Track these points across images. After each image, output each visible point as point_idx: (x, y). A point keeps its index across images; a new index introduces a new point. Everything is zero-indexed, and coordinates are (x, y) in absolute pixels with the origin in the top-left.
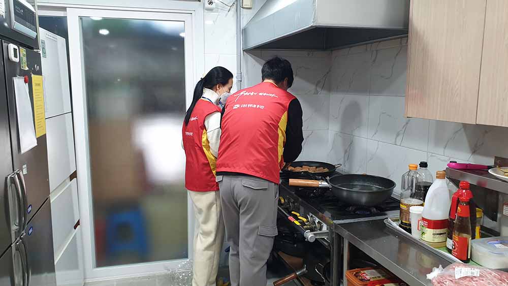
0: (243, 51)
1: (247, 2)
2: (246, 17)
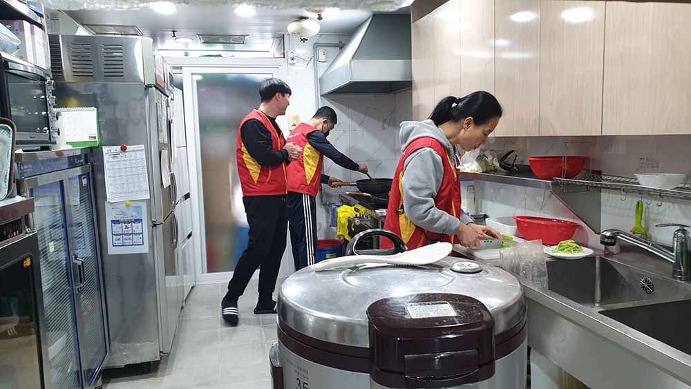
0: (321, 96)
1: (322, 57)
2: (322, 68)
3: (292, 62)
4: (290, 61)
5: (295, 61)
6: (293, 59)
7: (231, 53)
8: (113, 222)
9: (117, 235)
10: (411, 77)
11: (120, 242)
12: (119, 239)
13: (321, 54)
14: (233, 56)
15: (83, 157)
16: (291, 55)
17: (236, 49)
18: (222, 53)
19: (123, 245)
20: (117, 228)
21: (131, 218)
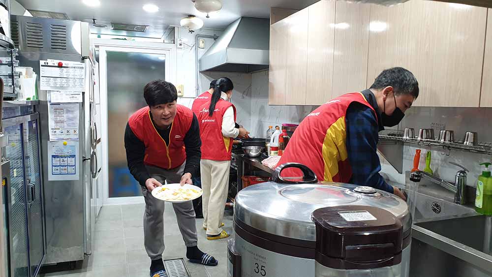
0: (200, 72)
1: (201, 45)
2: (201, 52)
3: (180, 47)
4: (178, 46)
5: (182, 46)
6: (180, 45)
7: (133, 38)
8: (53, 156)
9: (56, 166)
10: (269, 62)
11: (58, 172)
12: (57, 170)
13: (201, 42)
14: (134, 40)
15: (33, 108)
16: (179, 42)
17: (137, 35)
18: (126, 37)
19: (60, 174)
20: (56, 161)
21: (68, 154)
